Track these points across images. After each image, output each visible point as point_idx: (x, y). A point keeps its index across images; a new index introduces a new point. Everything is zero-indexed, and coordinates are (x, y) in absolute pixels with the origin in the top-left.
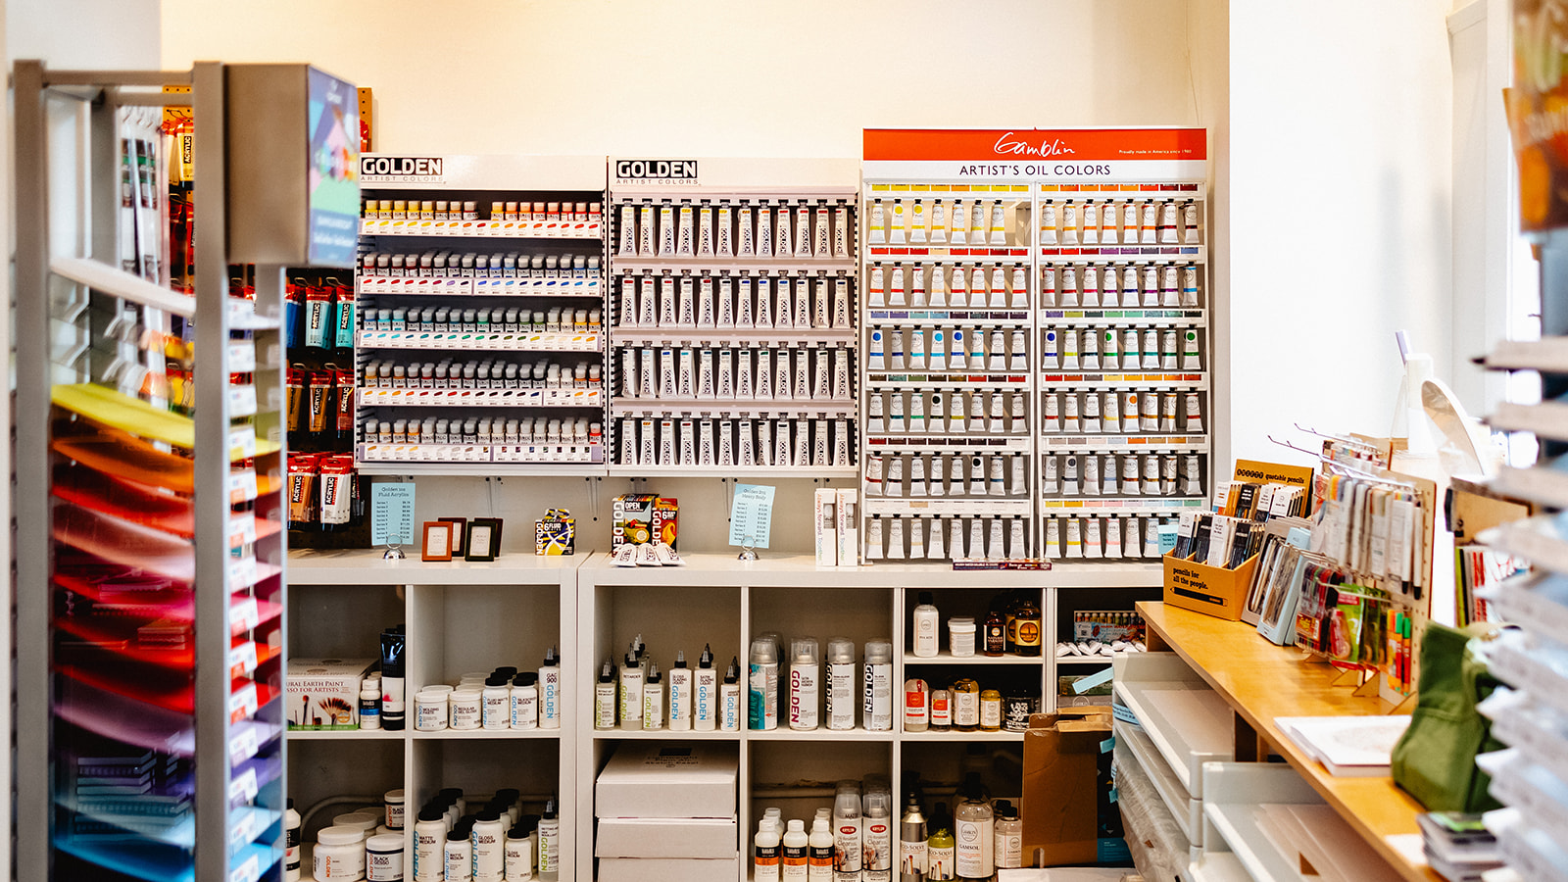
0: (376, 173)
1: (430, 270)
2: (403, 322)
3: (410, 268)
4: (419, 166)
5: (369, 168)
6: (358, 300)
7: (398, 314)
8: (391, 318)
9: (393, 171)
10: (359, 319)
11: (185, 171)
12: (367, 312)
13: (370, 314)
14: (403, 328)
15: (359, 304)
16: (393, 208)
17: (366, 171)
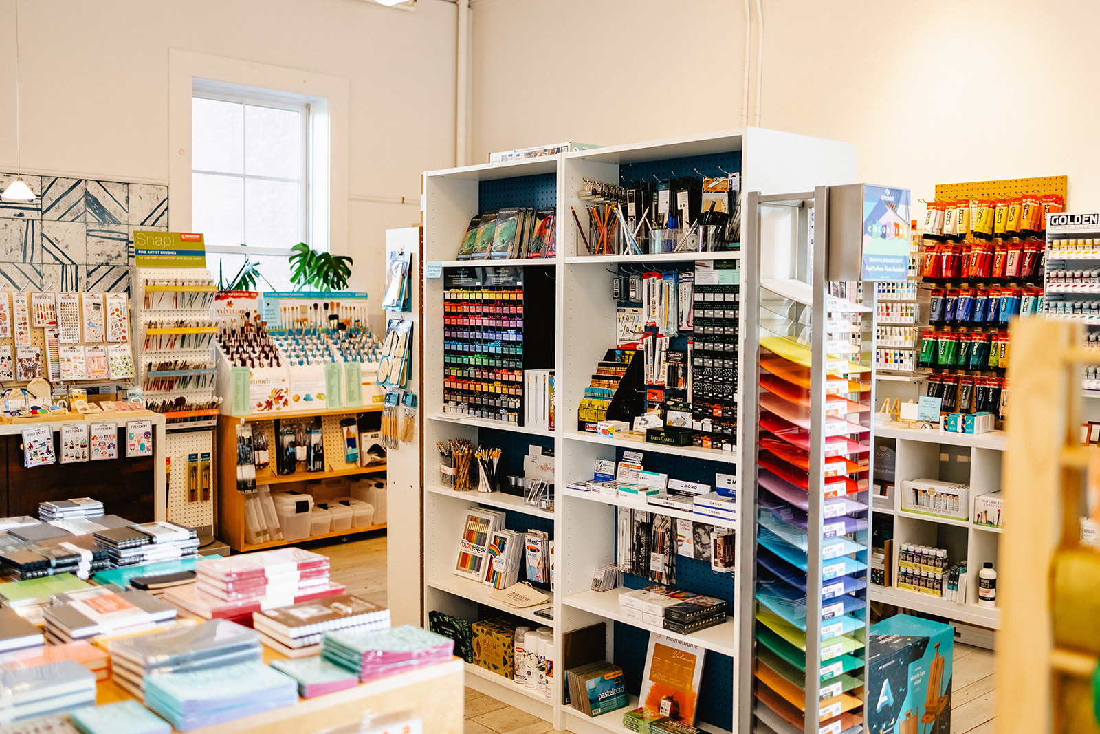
0: (1059, 224)
1: (1088, 279)
2: (1072, 309)
3: (1076, 278)
4: (1084, 219)
5: (1055, 221)
6: (1047, 296)
7: (1069, 304)
8: (1065, 306)
9: (1069, 222)
10: (1047, 307)
11: (960, 228)
12: (1051, 303)
13: (1052, 304)
14: (1071, 312)
15: (1047, 298)
16: (1068, 244)
17: (1053, 223)
